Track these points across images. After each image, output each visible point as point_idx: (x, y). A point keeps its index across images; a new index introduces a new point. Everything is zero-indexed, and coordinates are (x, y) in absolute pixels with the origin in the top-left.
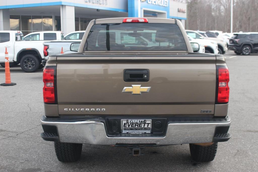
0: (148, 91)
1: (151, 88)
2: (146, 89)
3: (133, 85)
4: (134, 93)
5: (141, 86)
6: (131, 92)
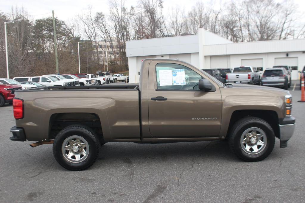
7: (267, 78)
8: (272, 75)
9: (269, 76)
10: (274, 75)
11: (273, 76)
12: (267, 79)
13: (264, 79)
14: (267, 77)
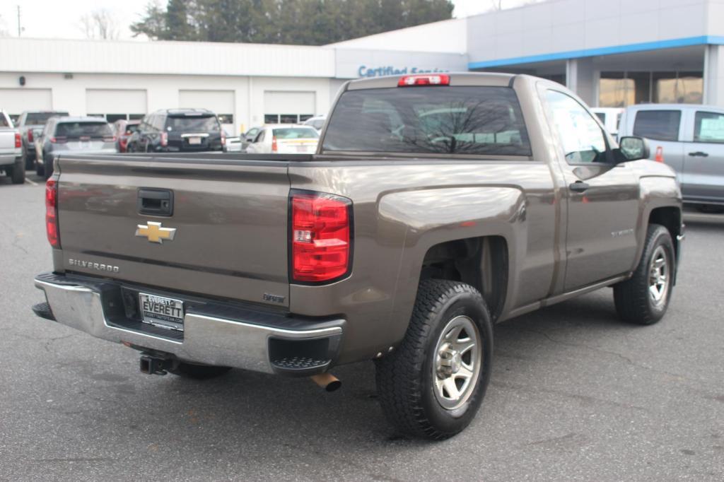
0: (172, 239)
1: (176, 231)
2: (169, 231)
3: (149, 223)
4: (150, 239)
5: (162, 226)
6: (146, 237)
7: (70, 145)
8: (82, 138)
9: (75, 138)
10: (87, 138)
11: (84, 141)
12: (67, 149)
13: (57, 149)
14: (67, 141)
